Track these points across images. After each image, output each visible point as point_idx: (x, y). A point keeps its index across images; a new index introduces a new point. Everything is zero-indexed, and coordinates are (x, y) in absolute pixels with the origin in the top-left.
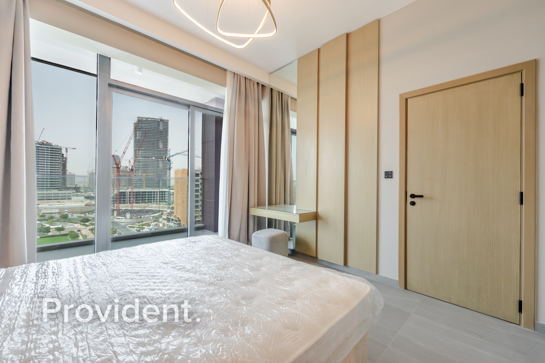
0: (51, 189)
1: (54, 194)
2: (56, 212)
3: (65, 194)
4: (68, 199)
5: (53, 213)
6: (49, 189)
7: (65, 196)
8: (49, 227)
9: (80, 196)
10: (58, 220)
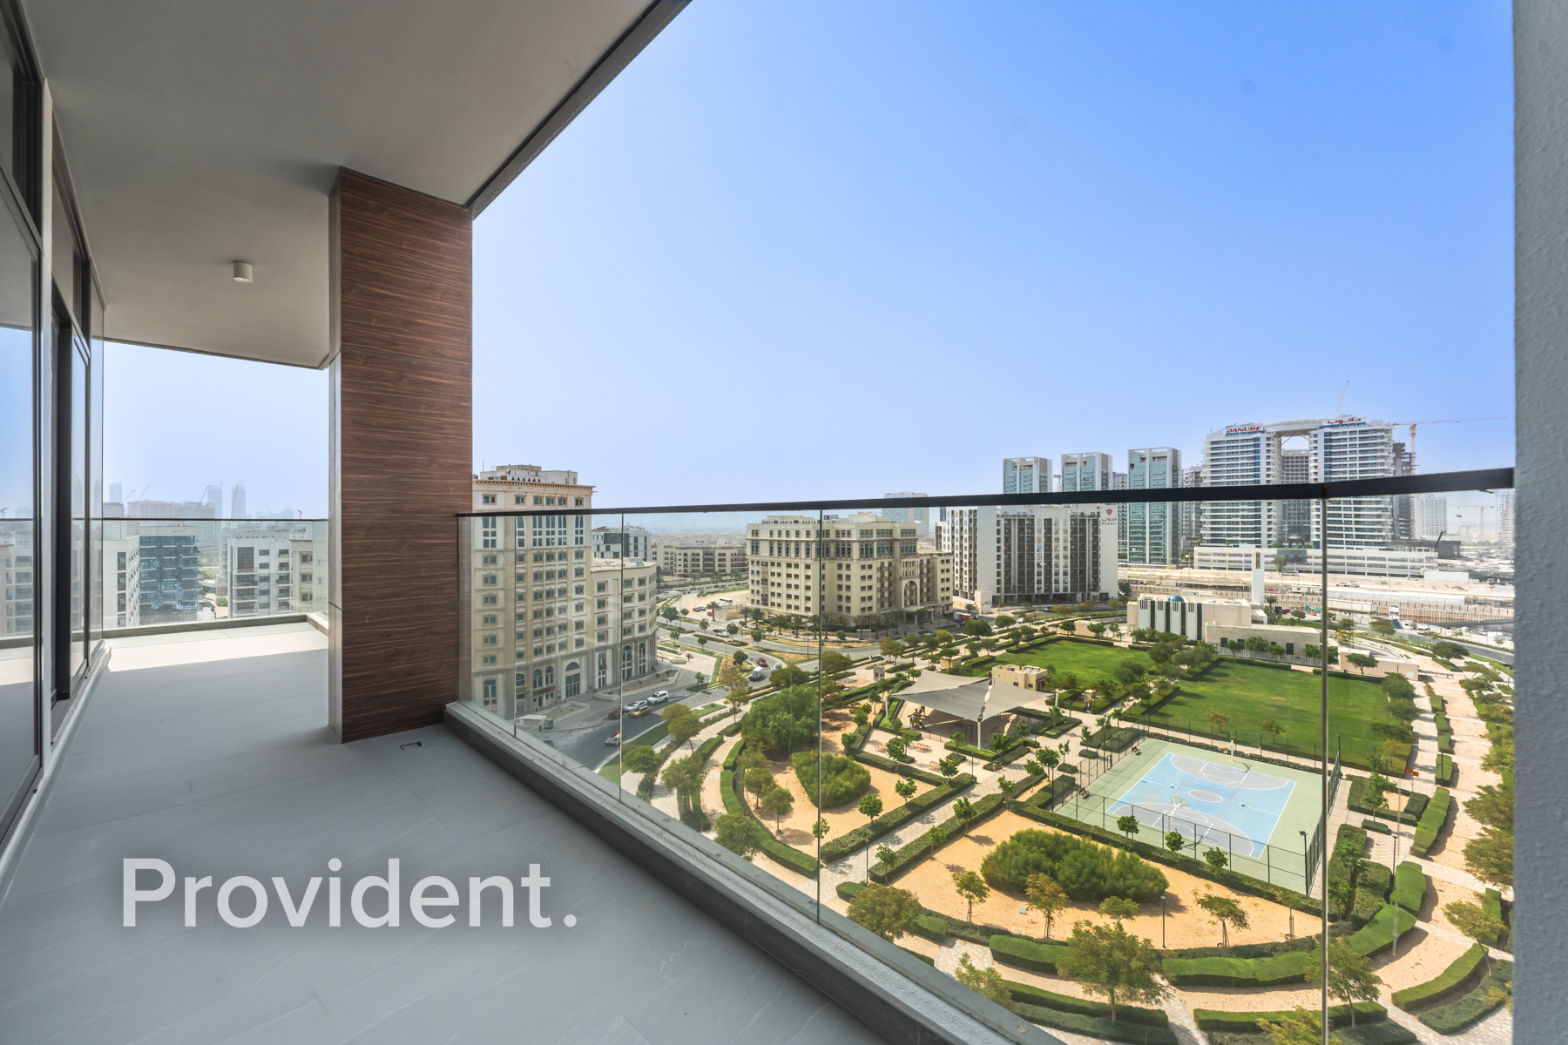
0: (1361, 543)
1: (1369, 558)
2: (1365, 610)
3: (1403, 560)
4: (1413, 576)
5: (1356, 612)
6: (1354, 543)
7: (1403, 567)
8: (1336, 648)
9: (1459, 570)
10: (1367, 634)
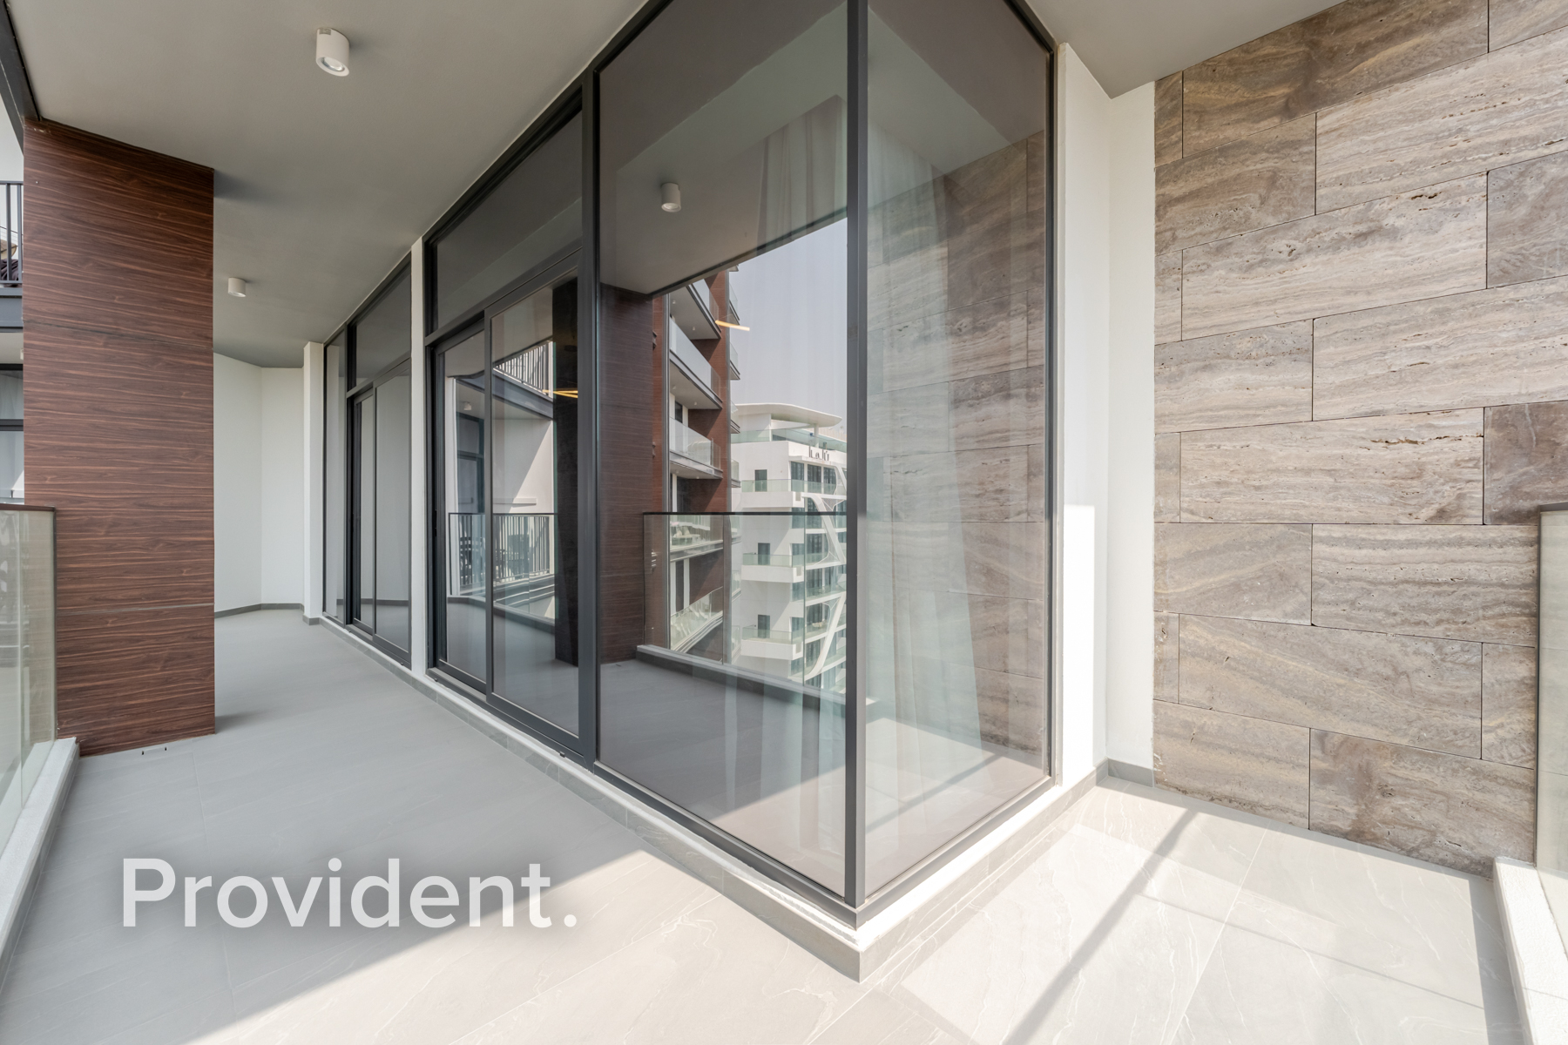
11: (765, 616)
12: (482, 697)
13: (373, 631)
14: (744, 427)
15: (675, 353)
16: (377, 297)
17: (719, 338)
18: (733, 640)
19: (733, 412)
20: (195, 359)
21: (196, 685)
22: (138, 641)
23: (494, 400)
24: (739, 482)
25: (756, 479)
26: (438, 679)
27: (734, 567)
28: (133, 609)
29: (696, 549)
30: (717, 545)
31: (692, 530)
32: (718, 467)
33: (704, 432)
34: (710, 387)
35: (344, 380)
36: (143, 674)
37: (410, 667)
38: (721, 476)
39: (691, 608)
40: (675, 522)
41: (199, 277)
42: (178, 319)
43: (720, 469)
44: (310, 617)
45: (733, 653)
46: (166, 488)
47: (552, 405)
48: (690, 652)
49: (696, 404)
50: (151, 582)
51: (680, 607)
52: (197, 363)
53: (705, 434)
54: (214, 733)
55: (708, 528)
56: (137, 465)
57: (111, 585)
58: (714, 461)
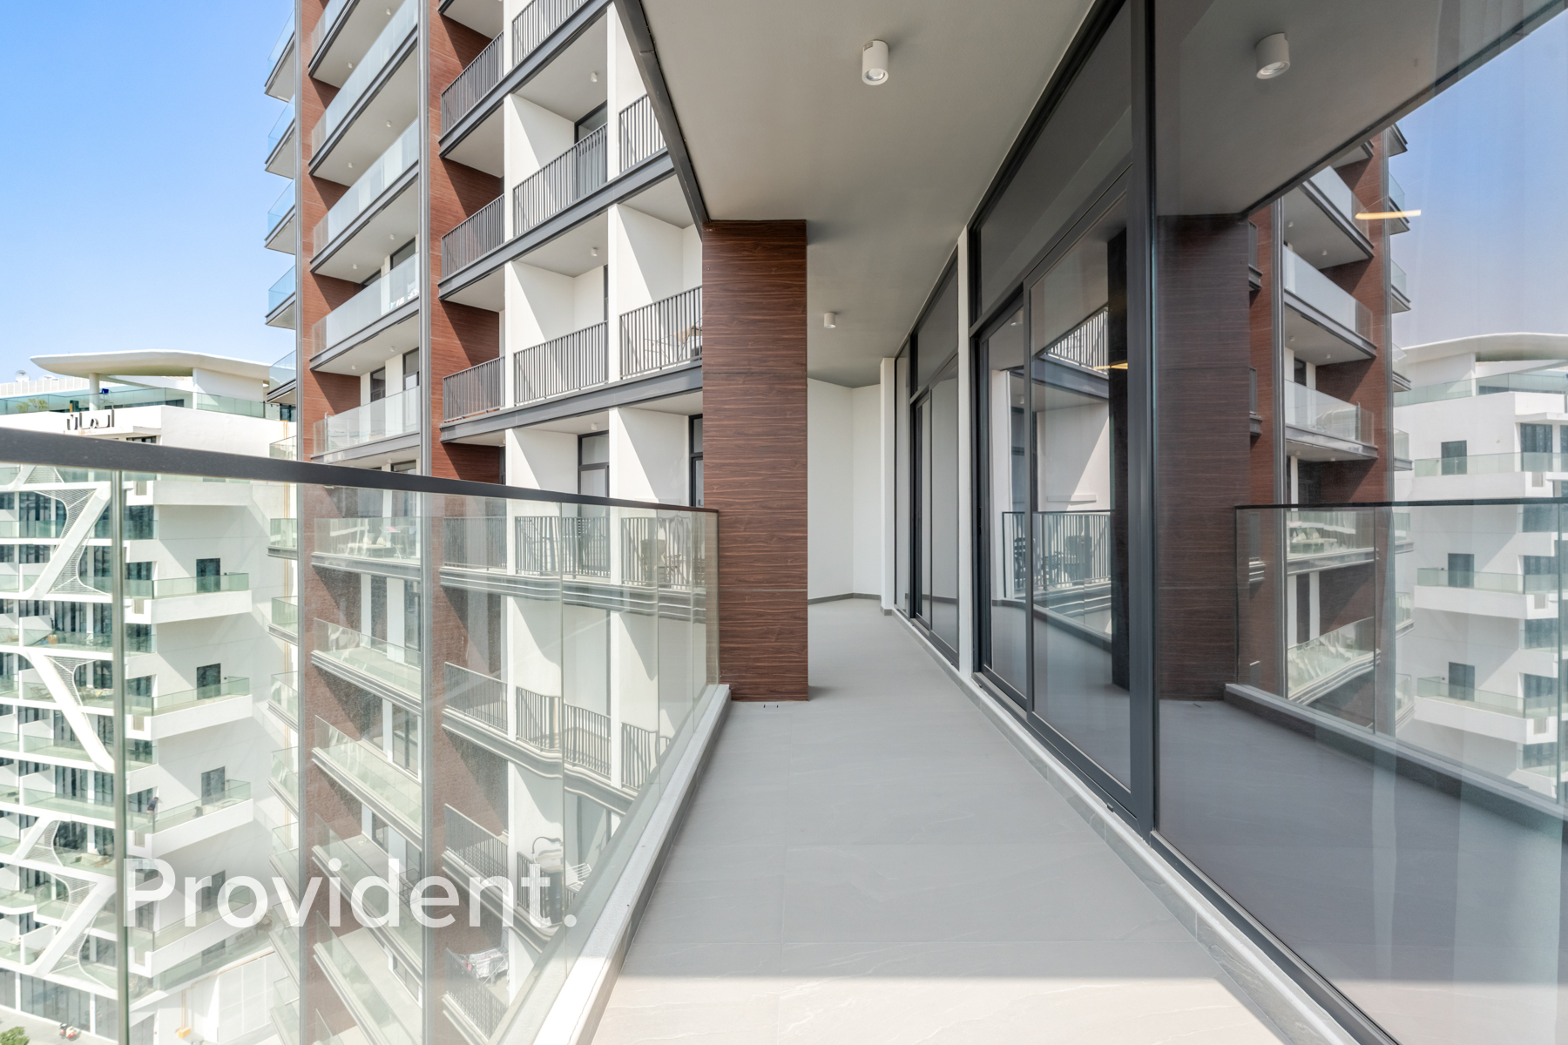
11: (1465, 666)
12: (1023, 714)
13: (929, 627)
14: (1416, 379)
15: (1294, 292)
16: (932, 300)
17: (1371, 257)
18: (1398, 694)
19: (1396, 360)
20: (794, 384)
21: (796, 657)
22: (762, 616)
23: (1033, 385)
24: (1411, 462)
25: (1443, 457)
26: (983, 686)
27: (1399, 586)
28: (759, 590)
29: (1330, 559)
30: (1367, 555)
31: (1323, 533)
32: (1369, 441)
33: (1343, 393)
34: (1353, 329)
35: (909, 389)
36: (765, 642)
37: (958, 668)
38: (1375, 455)
39: (1323, 639)
40: (1294, 520)
41: (797, 314)
42: (784, 352)
43: (1372, 444)
44: (885, 608)
45: (1398, 714)
46: (778, 492)
47: (1107, 383)
48: (1314, 704)
49: (1329, 357)
50: (769, 569)
51: (1304, 636)
52: (796, 387)
53: (1347, 400)
54: (807, 700)
55: (1353, 531)
56: (760, 475)
57: (747, 570)
58: (1362, 433)
